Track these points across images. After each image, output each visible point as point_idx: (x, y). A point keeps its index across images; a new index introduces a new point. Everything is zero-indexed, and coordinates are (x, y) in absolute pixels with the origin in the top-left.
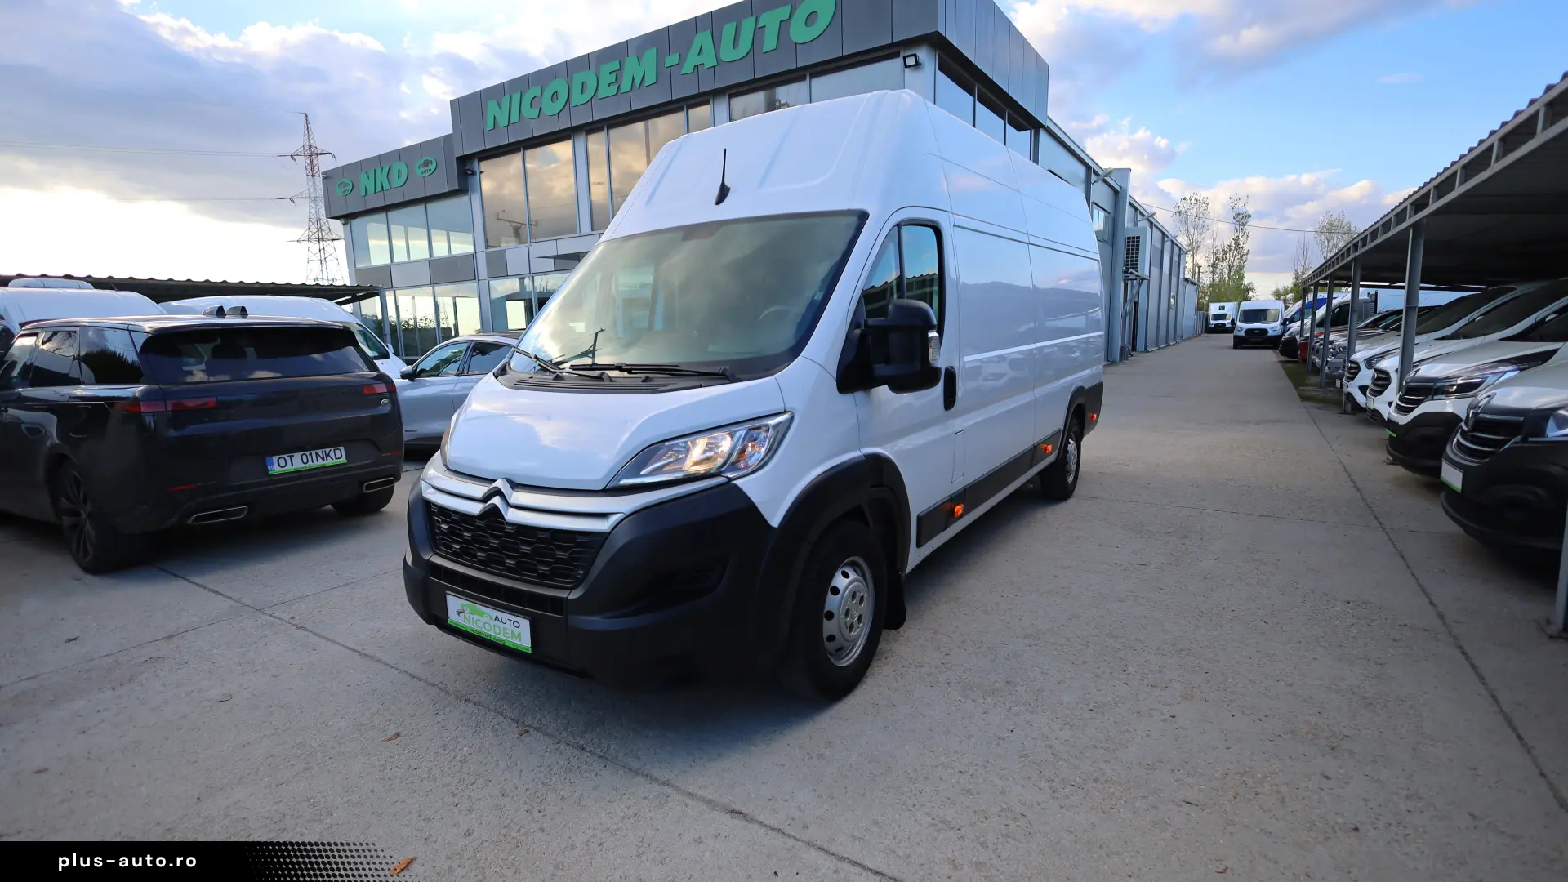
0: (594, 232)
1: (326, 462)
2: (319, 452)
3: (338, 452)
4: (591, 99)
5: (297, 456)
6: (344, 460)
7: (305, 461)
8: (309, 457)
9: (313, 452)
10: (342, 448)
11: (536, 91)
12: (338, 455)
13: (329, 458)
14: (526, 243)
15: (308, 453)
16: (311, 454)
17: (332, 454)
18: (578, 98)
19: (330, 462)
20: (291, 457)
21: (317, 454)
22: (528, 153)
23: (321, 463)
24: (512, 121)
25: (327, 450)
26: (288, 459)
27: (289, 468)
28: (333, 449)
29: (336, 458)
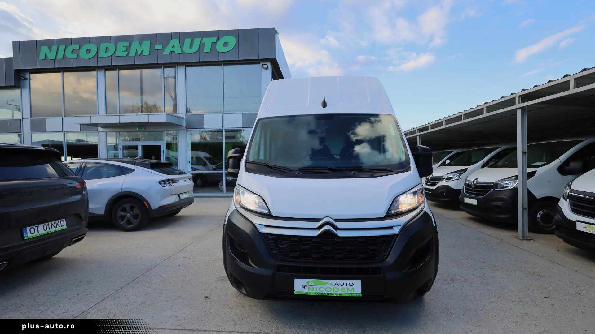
0: (107, 115)
1: (56, 229)
2: (53, 223)
3: (62, 222)
4: (111, 56)
5: (41, 227)
6: (65, 227)
7: (45, 229)
8: (48, 227)
9: (50, 223)
10: (64, 220)
11: (77, 47)
12: (63, 224)
13: (58, 226)
14: (62, 116)
15: (47, 224)
16: (48, 224)
17: (59, 224)
18: (102, 54)
19: (58, 229)
20: (37, 227)
21: (52, 224)
22: (65, 73)
23: (54, 229)
24: (59, 57)
25: (57, 221)
26: (36, 229)
27: (36, 234)
28: (60, 221)
29: (62, 226)
